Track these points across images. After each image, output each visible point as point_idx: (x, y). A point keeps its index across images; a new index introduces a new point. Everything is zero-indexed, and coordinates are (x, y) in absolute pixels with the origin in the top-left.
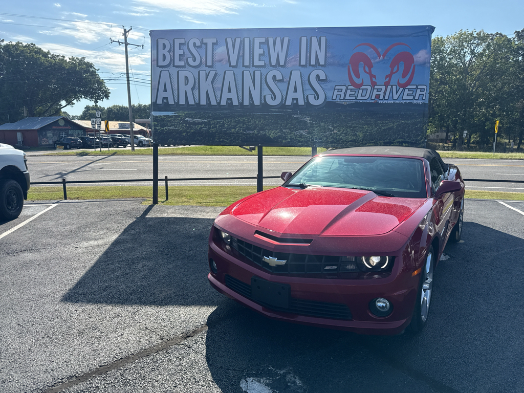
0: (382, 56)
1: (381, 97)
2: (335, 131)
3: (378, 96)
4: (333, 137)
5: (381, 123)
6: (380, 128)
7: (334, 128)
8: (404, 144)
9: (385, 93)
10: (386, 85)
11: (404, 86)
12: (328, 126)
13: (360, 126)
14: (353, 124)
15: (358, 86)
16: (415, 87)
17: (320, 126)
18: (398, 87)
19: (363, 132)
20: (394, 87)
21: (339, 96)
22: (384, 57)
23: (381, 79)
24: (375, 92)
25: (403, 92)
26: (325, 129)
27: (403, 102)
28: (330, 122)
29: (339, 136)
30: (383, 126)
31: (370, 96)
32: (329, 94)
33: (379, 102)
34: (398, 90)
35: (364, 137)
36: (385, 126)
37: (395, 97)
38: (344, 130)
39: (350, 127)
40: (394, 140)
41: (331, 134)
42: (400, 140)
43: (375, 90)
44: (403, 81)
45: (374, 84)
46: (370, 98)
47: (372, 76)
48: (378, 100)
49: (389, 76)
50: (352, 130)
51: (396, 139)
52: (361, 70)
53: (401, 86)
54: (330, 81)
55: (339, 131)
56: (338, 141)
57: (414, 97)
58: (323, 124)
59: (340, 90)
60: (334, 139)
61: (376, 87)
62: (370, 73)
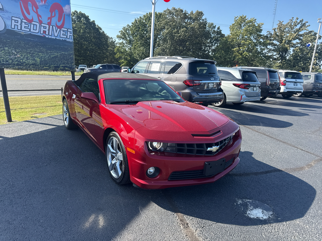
0: (43, 2)
1: (47, 33)
2: (18, 56)
3: (45, 32)
4: (17, 60)
5: (50, 53)
6: (50, 56)
7: (17, 52)
8: (66, 68)
9: (49, 30)
10: (49, 24)
11: (60, 27)
12: (11, 50)
13: (36, 53)
14: (31, 51)
15: (30, 21)
16: (66, 30)
17: (4, 50)
18: (57, 28)
19: (39, 58)
20: (54, 27)
21: (16, 27)
22: (45, 3)
23: (45, 19)
24: (42, 29)
25: (60, 32)
26: (9, 53)
27: (61, 39)
28: (13, 47)
29: (23, 60)
30: (52, 55)
31: (40, 31)
32: (8, 23)
33: (46, 37)
34: (56, 30)
35: (41, 61)
36: (53, 55)
37: (56, 35)
38: (25, 55)
39: (30, 53)
40: (60, 65)
41: (16, 58)
42: (63, 65)
43: (42, 27)
45: (41, 22)
46: (39, 33)
47: (39, 16)
48: (45, 34)
49: (50, 18)
50: (31, 56)
51: (61, 64)
52: (30, 8)
54: (7, 12)
55: (22, 56)
56: (22, 63)
57: (67, 37)
58: (7, 48)
59: (17, 22)
60: (19, 62)
61: (42, 25)
62: (37, 13)
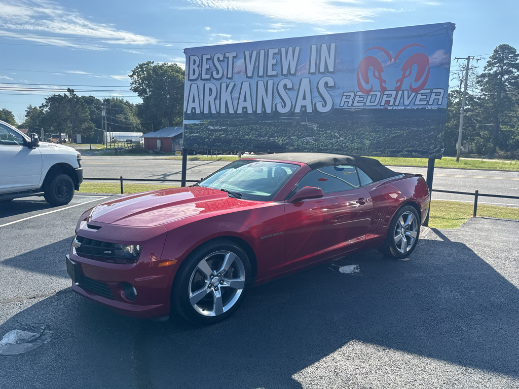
0: (393, 59)
1: (391, 103)
2: (341, 139)
3: (387, 102)
4: (339, 144)
5: (389, 131)
6: (388, 136)
7: (340, 135)
8: (413, 154)
9: (395, 99)
10: (397, 90)
11: (416, 91)
12: (334, 133)
13: (367, 133)
14: (360, 131)
15: (367, 92)
16: (429, 91)
17: (326, 133)
18: (410, 92)
19: (370, 140)
20: (406, 92)
21: (346, 103)
22: (395, 60)
23: (391, 84)
24: (385, 98)
25: (415, 97)
26: (331, 136)
27: (415, 108)
28: (336, 129)
29: (345, 144)
30: (392, 134)
31: (380, 103)
32: (337, 101)
33: (389, 108)
34: (409, 95)
35: (371, 145)
36: (394, 134)
37: (407, 102)
38: (350, 138)
39: (357, 134)
40: (403, 149)
41: (337, 142)
42: (410, 149)
43: (385, 96)
44: (415, 85)
45: (383, 90)
46: (379, 105)
47: (382, 81)
48: (387, 106)
49: (401, 81)
50: (359, 138)
51: (406, 147)
53: (413, 90)
54: (339, 88)
55: (345, 139)
56: (344, 148)
57: (428, 102)
58: (329, 131)
59: (349, 97)
60: (340, 146)
61: (386, 93)
62: (380, 78)
